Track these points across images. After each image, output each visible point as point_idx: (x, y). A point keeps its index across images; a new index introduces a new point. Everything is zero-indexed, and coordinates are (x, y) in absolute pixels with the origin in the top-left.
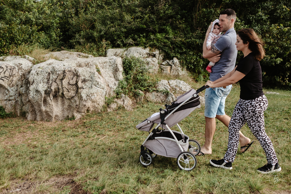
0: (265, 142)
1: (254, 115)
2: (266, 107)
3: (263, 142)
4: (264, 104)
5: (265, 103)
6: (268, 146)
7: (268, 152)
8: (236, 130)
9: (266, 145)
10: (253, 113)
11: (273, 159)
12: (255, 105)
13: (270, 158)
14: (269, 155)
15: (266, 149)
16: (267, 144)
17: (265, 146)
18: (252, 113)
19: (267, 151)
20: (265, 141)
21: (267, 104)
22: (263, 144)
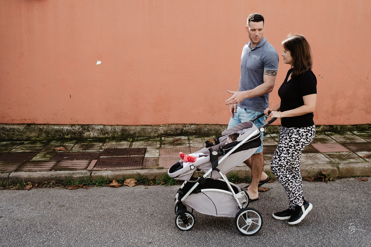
0: (287, 179)
1: (295, 145)
2: (311, 139)
3: (285, 179)
4: (311, 135)
5: (313, 134)
6: (291, 183)
7: (292, 191)
8: (297, 169)
9: (289, 182)
10: (296, 142)
11: (299, 198)
12: (303, 134)
13: (295, 198)
14: (293, 194)
15: (289, 187)
16: (290, 180)
17: (287, 183)
18: (294, 142)
19: (291, 189)
20: (286, 177)
21: (314, 135)
22: (284, 182)
